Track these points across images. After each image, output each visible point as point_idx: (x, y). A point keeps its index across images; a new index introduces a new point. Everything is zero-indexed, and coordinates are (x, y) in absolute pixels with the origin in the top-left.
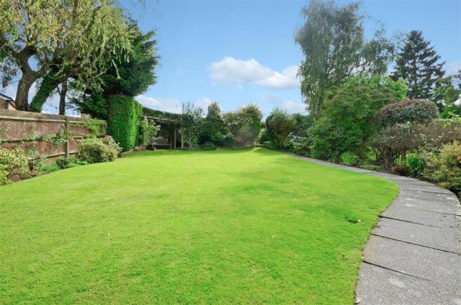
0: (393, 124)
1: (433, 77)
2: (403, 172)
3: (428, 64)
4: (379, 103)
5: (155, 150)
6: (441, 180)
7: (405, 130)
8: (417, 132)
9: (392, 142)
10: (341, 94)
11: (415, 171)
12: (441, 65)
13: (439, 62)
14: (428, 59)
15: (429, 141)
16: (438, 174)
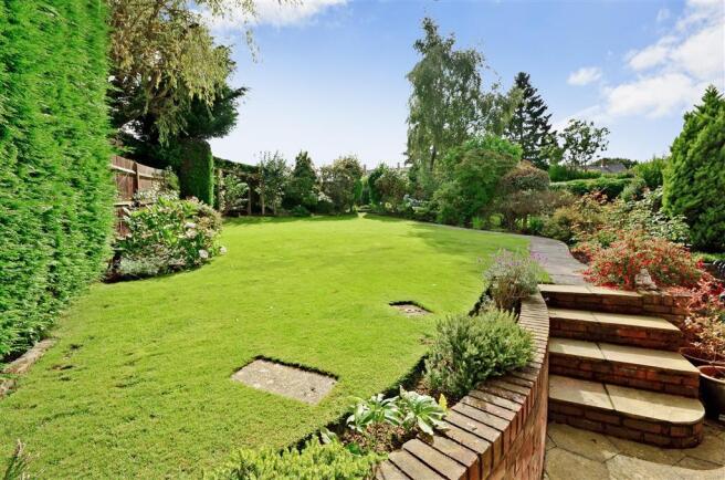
0: (516, 191)
1: (539, 131)
2: (526, 232)
3: (534, 115)
4: (503, 169)
5: (240, 217)
6: (555, 235)
7: (527, 197)
8: (537, 199)
9: (517, 207)
10: (470, 157)
11: (535, 231)
12: (547, 118)
13: (545, 113)
14: (536, 109)
15: (546, 206)
16: (553, 231)
